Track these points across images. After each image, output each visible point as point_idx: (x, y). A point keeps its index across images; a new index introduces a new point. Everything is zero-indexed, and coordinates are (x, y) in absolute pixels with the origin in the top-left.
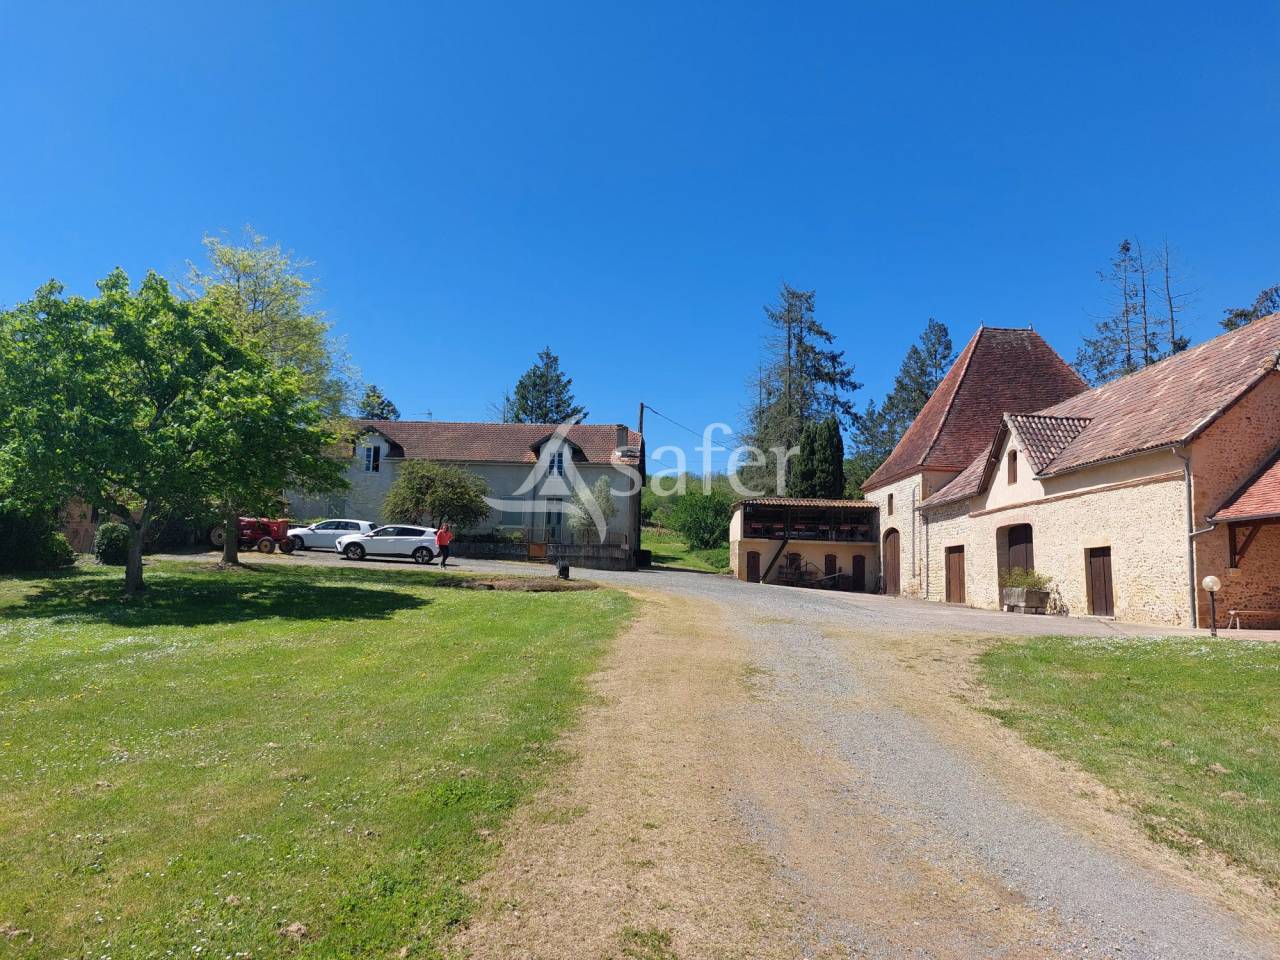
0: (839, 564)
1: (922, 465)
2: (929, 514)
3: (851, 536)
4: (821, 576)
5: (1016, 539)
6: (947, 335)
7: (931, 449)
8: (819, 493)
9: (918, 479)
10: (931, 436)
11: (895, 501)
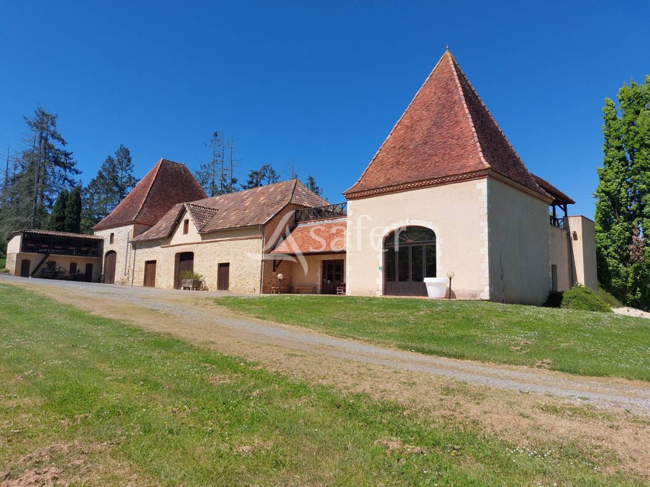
0: (78, 268)
1: (134, 221)
2: (136, 245)
3: (85, 254)
4: (67, 274)
5: (185, 259)
6: (129, 154)
7: (139, 213)
8: (67, 229)
9: (131, 227)
10: (138, 206)
11: (115, 237)
